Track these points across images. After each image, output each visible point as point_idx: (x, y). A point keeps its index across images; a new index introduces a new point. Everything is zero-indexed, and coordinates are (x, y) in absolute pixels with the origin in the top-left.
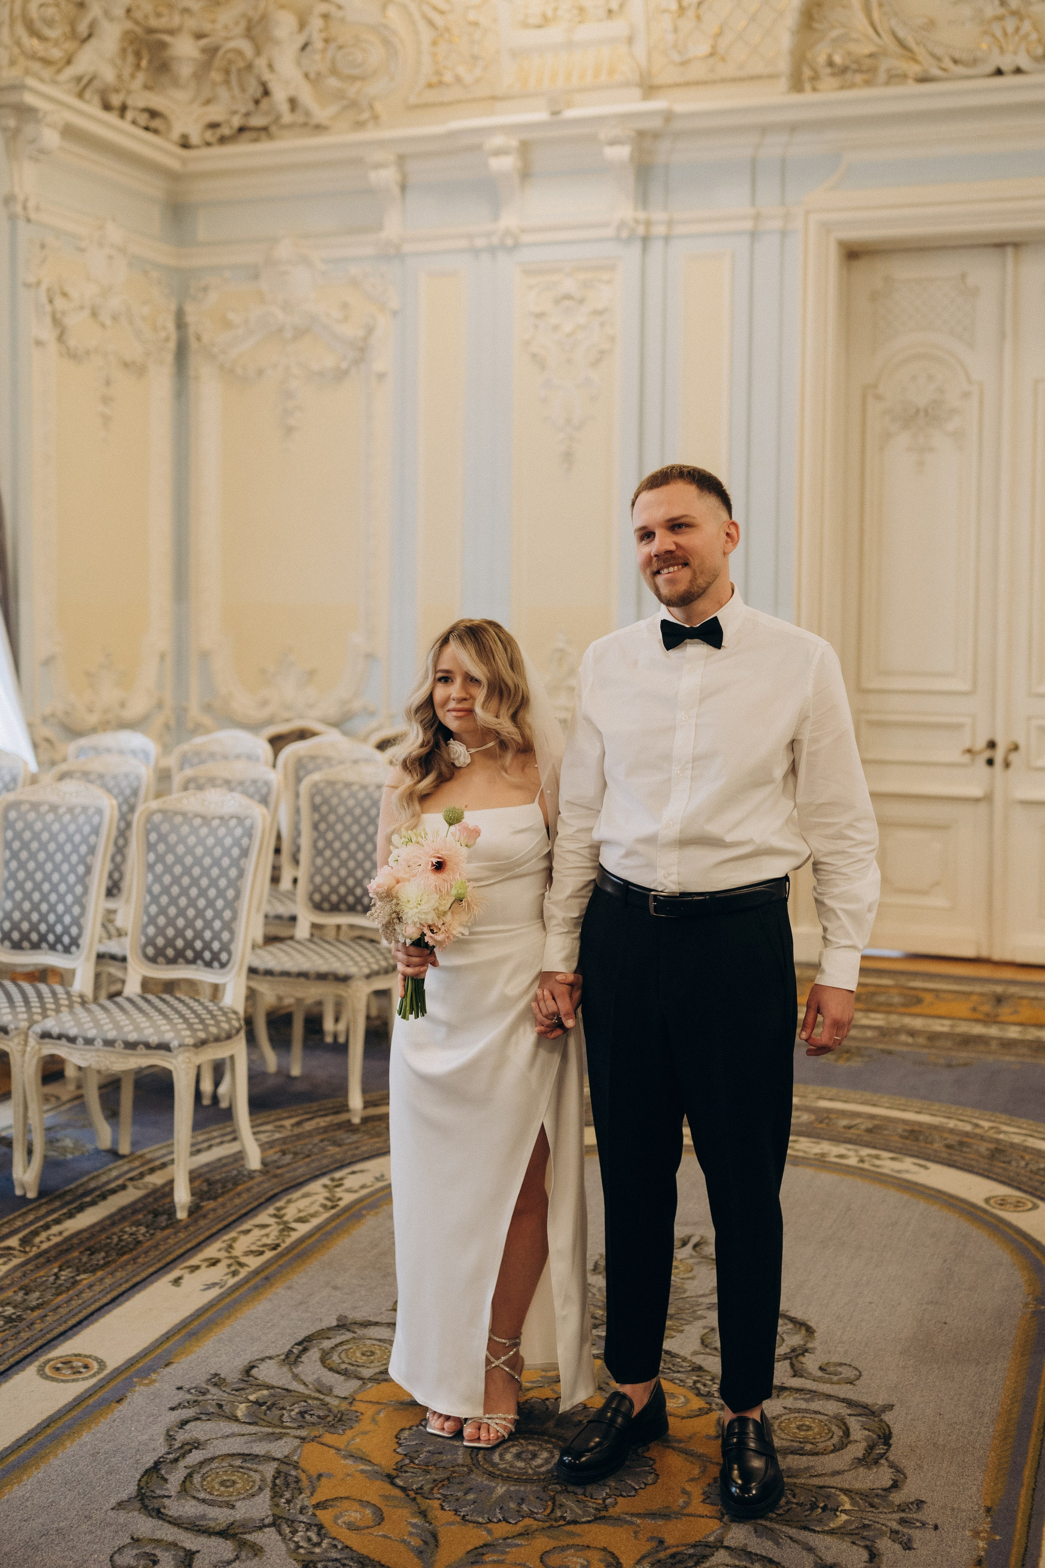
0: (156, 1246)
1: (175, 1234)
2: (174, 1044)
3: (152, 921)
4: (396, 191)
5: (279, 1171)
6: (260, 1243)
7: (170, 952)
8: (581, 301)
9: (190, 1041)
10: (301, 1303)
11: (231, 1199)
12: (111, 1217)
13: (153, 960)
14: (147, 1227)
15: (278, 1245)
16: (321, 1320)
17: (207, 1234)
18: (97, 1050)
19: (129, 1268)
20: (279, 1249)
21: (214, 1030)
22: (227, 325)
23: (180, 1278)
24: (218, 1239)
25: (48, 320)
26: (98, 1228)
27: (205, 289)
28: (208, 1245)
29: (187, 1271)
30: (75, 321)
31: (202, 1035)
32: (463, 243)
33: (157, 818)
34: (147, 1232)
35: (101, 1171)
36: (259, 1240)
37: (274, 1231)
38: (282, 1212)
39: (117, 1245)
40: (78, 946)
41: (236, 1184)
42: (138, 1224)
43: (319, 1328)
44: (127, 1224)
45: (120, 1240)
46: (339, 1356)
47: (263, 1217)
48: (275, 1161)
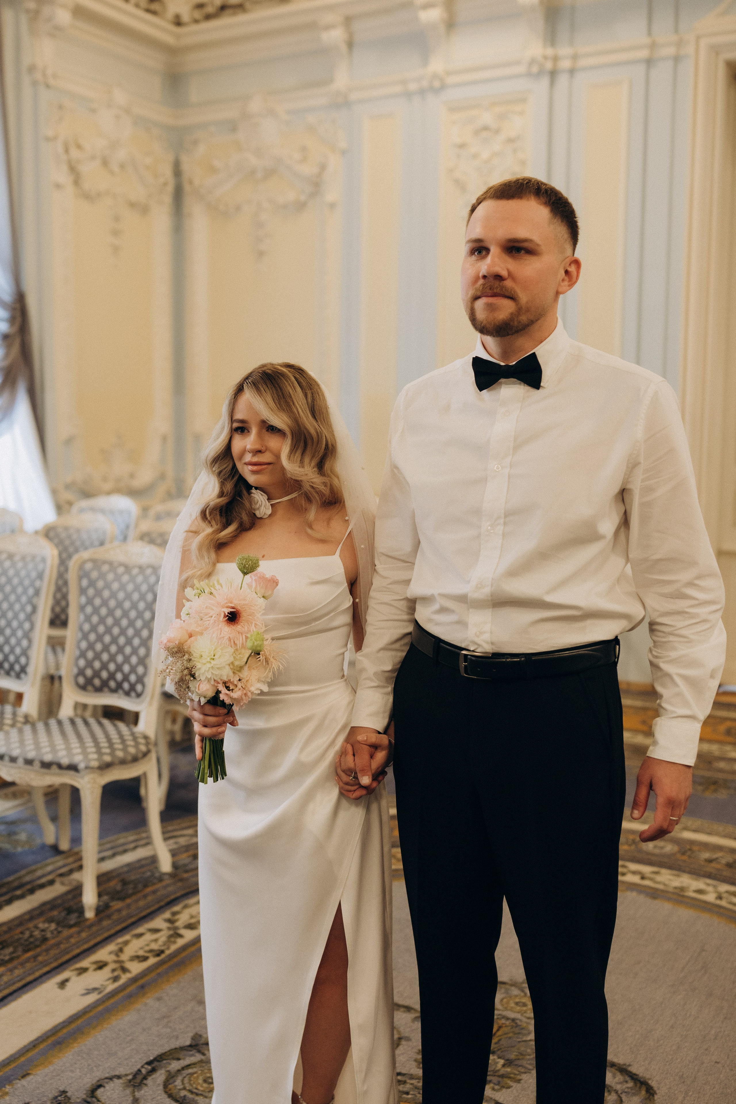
0: (58, 945)
1: (79, 933)
2: (82, 766)
3: (83, 654)
4: (344, 48)
5: (186, 875)
6: (147, 948)
7: (97, 682)
8: (497, 131)
9: (95, 764)
10: (164, 1017)
11: (137, 901)
12: (30, 912)
13: (83, 688)
14: (58, 924)
15: (162, 952)
16: (177, 1038)
17: (106, 935)
18: (20, 768)
19: (28, 965)
20: (163, 956)
21: (120, 754)
22: (213, 170)
23: (67, 980)
24: (112, 941)
25: (65, 168)
26: (16, 923)
27: (196, 143)
28: (102, 947)
29: (75, 973)
30: (87, 168)
31: (107, 759)
32: (398, 89)
33: (89, 566)
34: (56, 929)
35: (39, 865)
36: (148, 945)
37: (162, 937)
38: (177, 917)
39: (26, 940)
40: (26, 673)
41: (146, 886)
42: (50, 920)
43: (173, 1046)
44: (42, 919)
45: (31, 936)
46: (183, 1081)
47: (159, 922)
48: (185, 865)
